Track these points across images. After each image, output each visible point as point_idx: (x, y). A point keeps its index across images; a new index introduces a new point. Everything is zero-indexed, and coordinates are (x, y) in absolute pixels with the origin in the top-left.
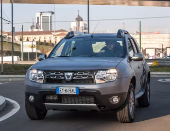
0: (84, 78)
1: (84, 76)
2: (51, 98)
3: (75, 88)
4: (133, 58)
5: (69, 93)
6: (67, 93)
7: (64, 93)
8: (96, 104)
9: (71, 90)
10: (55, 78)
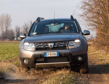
0: (61, 46)
1: (61, 45)
2: (40, 60)
3: (56, 53)
4: (84, 33)
5: (53, 56)
6: (51, 56)
7: (50, 56)
8: (69, 62)
9: (54, 54)
10: (42, 47)
